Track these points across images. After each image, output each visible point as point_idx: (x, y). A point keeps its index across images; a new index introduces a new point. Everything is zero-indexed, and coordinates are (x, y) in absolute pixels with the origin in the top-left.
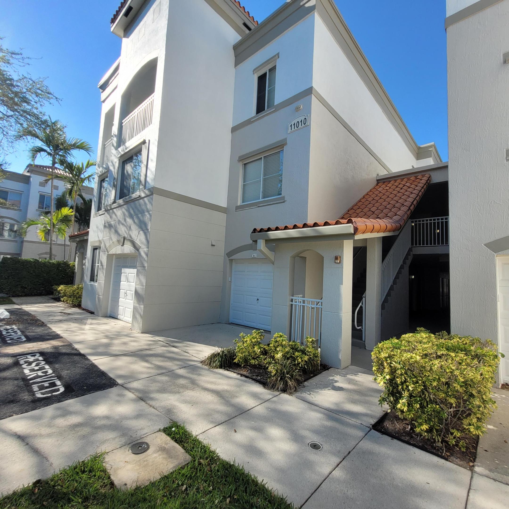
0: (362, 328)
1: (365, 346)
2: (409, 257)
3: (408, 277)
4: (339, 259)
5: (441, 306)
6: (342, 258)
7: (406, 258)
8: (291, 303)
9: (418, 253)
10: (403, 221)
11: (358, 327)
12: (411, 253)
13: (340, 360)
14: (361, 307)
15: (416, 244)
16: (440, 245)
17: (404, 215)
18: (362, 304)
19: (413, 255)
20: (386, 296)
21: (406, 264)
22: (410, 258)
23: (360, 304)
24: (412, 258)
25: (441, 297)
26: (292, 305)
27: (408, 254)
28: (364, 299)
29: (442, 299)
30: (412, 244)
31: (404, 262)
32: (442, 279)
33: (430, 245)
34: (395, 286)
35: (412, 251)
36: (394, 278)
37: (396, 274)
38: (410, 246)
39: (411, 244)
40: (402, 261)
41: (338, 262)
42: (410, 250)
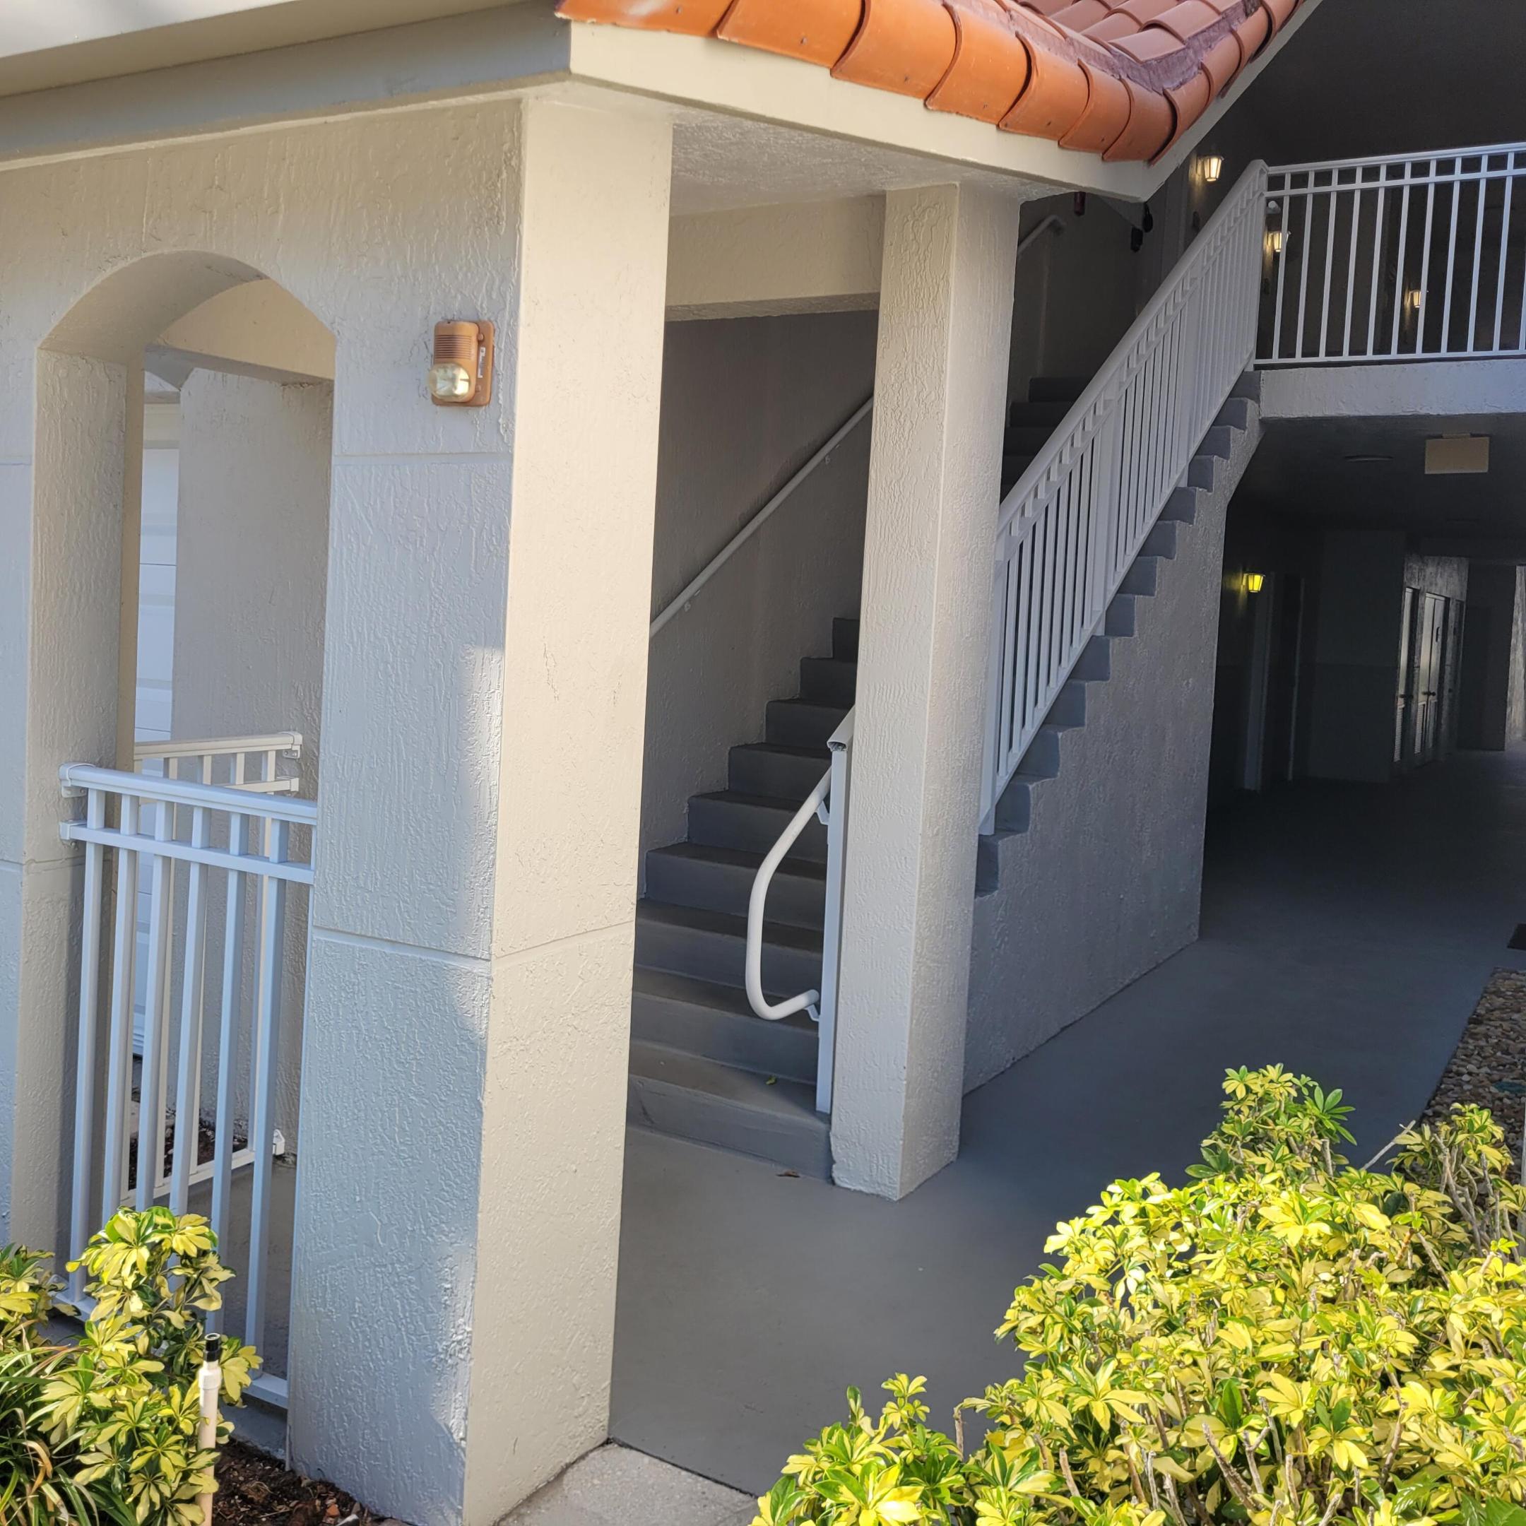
0: (817, 1006)
1: (831, 1161)
2: (1234, 432)
3: (1218, 579)
4: (469, 349)
5: (1397, 757)
6: (498, 341)
7: (1213, 444)
8: (70, 831)
9: (1296, 414)
10: (1198, 82)
11: (772, 1000)
12: (1250, 404)
13: (452, 1451)
14: (815, 832)
15: (1287, 351)
16: (1444, 353)
17: (1207, 36)
18: (827, 800)
19: (1264, 423)
20: (1046, 721)
21: (1208, 487)
22: (1243, 443)
23: (811, 805)
24: (1255, 443)
25: (1401, 704)
26: (80, 846)
27: (1229, 416)
28: (838, 757)
29: (1406, 711)
30: (1263, 349)
31: (1199, 472)
32: (1416, 594)
33: (1375, 352)
34: (1115, 644)
35: (1257, 399)
36: (1113, 588)
37: (1132, 554)
38: (1245, 356)
39: (1252, 346)
40: (1184, 464)
41: (462, 389)
42: (1246, 388)
